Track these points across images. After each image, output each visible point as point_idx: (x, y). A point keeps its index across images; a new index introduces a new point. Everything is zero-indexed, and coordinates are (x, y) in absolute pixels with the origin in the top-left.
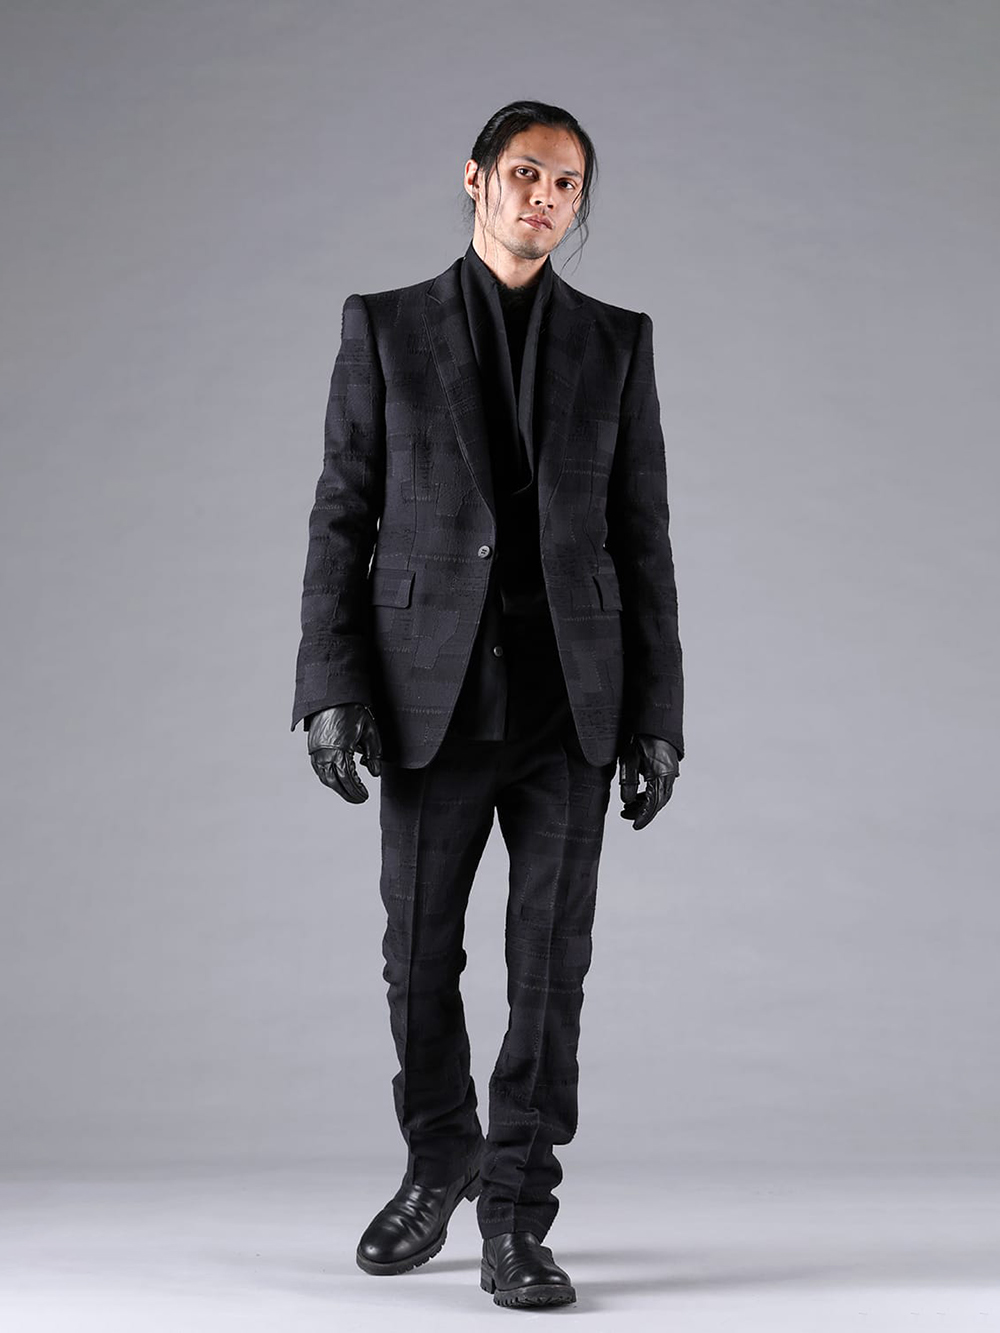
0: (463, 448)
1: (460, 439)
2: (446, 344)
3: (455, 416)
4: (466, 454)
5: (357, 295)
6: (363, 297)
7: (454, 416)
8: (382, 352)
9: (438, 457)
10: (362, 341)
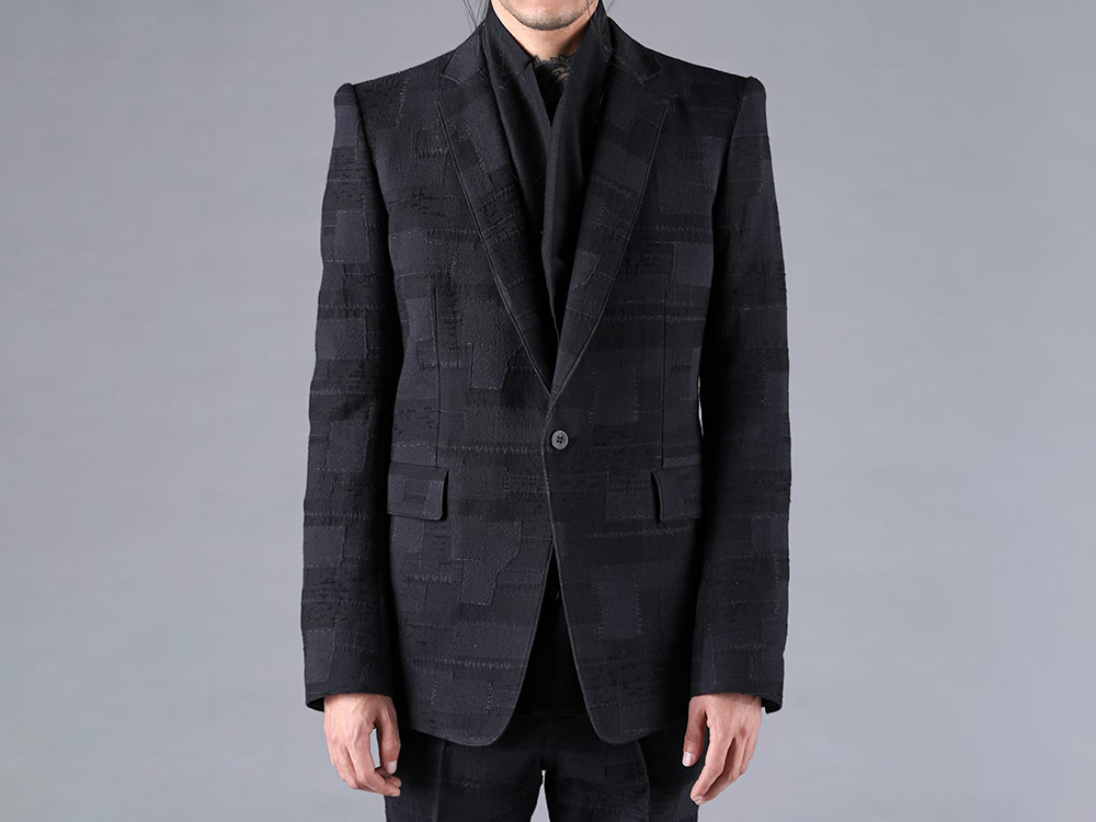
0: (504, 293)
1: (499, 281)
2: (469, 141)
3: (489, 246)
4: (508, 302)
5: (349, 84)
6: (354, 86)
7: (487, 245)
8: (380, 163)
9: (470, 307)
10: (352, 149)
